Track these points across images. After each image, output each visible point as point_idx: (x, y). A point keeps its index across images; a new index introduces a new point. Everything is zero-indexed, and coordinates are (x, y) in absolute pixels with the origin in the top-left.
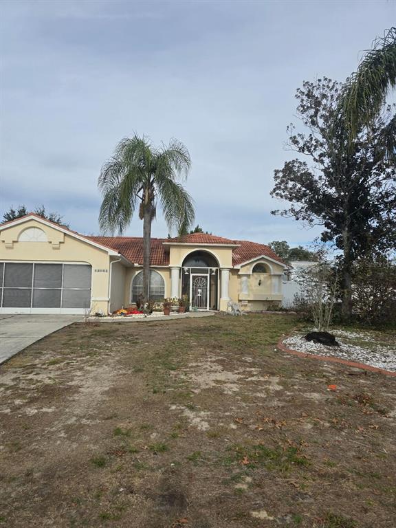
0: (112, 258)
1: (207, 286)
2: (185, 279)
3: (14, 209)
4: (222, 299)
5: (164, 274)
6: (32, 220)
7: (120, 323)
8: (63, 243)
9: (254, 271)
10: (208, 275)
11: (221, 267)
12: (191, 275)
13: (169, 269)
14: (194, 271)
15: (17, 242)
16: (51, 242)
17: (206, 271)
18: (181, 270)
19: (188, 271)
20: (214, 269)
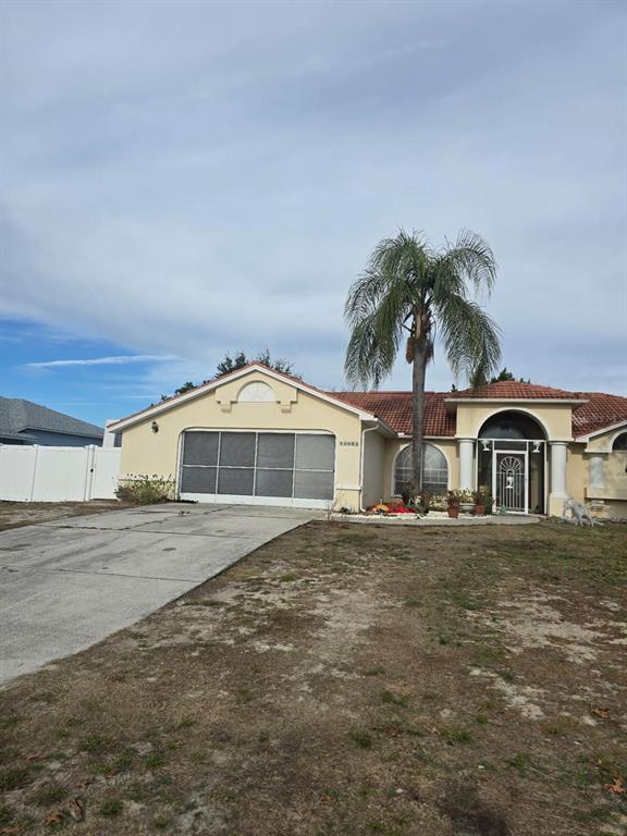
0: (365, 424)
1: (523, 471)
2: (484, 459)
3: (230, 357)
4: (551, 495)
5: (446, 451)
6: (256, 371)
7: (378, 526)
8: (296, 402)
9: (616, 446)
10: (526, 453)
11: (550, 439)
12: (495, 452)
13: (456, 443)
14: (499, 446)
15: (236, 402)
16: (279, 402)
17: (522, 447)
18: (476, 444)
19: (489, 445)
20: (537, 442)
